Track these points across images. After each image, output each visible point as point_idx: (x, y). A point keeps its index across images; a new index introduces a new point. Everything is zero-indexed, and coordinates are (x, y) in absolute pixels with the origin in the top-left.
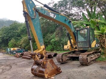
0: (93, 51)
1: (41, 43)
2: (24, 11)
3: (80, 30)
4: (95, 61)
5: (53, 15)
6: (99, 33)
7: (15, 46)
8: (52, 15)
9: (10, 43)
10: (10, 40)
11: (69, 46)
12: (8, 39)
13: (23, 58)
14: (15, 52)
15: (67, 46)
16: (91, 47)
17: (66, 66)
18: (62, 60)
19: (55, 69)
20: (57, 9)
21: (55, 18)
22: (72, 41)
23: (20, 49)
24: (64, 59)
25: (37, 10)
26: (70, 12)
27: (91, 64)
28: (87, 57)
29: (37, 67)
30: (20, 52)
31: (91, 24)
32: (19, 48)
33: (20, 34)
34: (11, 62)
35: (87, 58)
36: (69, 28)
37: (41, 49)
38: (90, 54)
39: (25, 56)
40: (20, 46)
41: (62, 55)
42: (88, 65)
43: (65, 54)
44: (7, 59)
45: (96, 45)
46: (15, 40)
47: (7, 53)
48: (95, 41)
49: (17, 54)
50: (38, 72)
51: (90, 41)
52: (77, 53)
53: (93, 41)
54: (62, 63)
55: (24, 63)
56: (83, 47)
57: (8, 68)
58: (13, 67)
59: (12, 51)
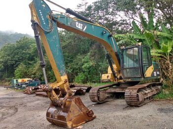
0: (149, 84)
1: (61, 72)
2: (32, 21)
3: (127, 49)
4: (151, 99)
5: (82, 25)
6: (160, 53)
7: (25, 75)
8: (79, 26)
9: (17, 71)
10: (17, 66)
11: (110, 75)
12: (14, 64)
13: (37, 95)
14: (25, 86)
15: (106, 75)
16: (144, 77)
17: (104, 107)
18: (98, 97)
19: (84, 113)
20: (93, 14)
21: (84, 30)
22: (114, 66)
23: (33, 81)
24: (101, 97)
25: (54, 19)
26: (113, 19)
27: (145, 104)
28: (138, 92)
29: (56, 111)
30: (33, 86)
31: (146, 39)
32: (31, 79)
33: (34, 56)
34: (16, 101)
35: (138, 95)
36: (109, 46)
37: (61, 80)
38: (144, 88)
39: (40, 91)
40: (33, 76)
41: (99, 91)
42: (138, 107)
43: (103, 88)
44: (11, 96)
45: (153, 73)
46: (25, 66)
47: (13, 87)
48: (152, 66)
49: (27, 88)
50: (56, 118)
51: (142, 66)
52: (123, 86)
53: (147, 66)
54: (99, 104)
55: (38, 104)
56: (132, 77)
57: (11, 111)
58: (19, 110)
59: (20, 84)
